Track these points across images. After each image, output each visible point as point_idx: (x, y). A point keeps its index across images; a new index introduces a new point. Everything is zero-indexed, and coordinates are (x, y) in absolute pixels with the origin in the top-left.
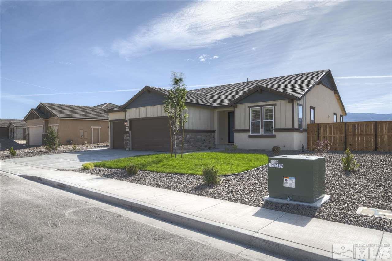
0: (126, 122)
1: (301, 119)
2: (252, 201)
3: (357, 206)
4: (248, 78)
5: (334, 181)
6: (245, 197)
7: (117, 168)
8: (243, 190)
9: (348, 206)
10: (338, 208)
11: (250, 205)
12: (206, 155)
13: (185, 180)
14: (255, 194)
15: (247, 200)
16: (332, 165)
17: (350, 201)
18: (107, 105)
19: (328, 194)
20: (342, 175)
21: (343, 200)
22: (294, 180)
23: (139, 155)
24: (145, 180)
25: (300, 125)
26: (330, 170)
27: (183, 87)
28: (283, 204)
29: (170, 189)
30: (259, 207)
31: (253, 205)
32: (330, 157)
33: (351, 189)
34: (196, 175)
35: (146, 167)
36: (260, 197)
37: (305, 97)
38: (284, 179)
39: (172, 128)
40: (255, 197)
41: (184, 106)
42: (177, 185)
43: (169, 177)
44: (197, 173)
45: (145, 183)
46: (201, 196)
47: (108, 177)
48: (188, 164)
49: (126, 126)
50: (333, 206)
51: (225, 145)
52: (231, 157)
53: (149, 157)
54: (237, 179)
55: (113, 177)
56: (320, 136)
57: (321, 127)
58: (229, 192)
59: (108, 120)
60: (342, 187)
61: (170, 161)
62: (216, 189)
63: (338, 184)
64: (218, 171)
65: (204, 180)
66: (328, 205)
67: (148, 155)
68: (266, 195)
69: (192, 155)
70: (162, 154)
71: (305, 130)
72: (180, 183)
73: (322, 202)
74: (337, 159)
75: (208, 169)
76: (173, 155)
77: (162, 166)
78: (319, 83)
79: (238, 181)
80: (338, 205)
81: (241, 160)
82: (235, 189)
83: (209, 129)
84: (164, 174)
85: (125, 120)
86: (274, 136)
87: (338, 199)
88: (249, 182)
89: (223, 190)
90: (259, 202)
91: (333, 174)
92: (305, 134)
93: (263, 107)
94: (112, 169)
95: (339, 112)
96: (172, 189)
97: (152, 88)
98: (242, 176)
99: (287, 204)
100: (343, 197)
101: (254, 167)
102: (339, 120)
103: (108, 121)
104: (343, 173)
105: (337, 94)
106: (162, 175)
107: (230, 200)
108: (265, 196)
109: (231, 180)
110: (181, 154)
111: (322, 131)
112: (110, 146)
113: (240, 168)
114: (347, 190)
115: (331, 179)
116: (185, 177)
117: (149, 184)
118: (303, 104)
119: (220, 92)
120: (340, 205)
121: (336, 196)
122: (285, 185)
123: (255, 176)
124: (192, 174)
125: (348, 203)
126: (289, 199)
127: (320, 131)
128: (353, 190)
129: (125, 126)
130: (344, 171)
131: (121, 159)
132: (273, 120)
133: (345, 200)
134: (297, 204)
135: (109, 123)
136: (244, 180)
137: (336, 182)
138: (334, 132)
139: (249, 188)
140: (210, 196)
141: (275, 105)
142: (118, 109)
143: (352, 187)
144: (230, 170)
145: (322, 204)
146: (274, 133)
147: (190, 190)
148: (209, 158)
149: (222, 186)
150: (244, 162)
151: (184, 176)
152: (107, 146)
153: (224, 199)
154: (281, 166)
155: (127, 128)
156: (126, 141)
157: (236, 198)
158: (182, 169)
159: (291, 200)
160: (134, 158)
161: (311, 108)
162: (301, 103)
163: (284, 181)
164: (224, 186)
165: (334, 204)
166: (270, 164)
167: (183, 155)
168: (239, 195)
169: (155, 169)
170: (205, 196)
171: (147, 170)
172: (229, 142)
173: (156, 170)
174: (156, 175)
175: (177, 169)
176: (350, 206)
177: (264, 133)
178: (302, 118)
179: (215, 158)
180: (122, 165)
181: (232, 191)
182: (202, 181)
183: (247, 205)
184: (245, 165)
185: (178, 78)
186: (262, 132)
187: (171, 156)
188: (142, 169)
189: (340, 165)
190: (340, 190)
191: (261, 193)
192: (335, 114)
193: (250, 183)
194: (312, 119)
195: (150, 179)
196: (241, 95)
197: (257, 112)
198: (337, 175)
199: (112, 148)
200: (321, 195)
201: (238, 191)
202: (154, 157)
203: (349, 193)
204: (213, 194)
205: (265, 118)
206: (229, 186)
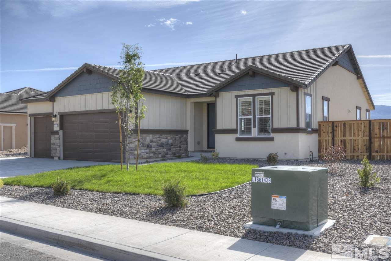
0: (54, 117)
1: (310, 115)
2: (229, 229)
3: (367, 234)
4: (237, 55)
5: (345, 201)
6: (220, 224)
7: (40, 187)
8: (218, 215)
9: (355, 234)
10: (342, 237)
11: (226, 236)
12: (172, 166)
13: (139, 202)
14: (235, 220)
15: (222, 228)
16: (346, 180)
17: (359, 227)
18: (26, 91)
19: (333, 219)
20: (357, 194)
21: (351, 226)
22: (285, 200)
23: (72, 167)
24: (80, 203)
25: (308, 124)
26: (342, 187)
27: (139, 66)
28: (270, 233)
29: (116, 215)
30: (238, 237)
31: (230, 235)
32: (346, 169)
33: (364, 212)
34: (155, 195)
35: (83, 185)
36: (241, 223)
37: (314, 83)
38: (272, 198)
39: (123, 127)
40: (234, 225)
41: (140, 95)
42: (127, 210)
43: (116, 199)
44: (156, 192)
45: (79, 207)
46: (159, 225)
47: (26, 200)
48: (144, 179)
49: (55, 123)
50: (336, 234)
51: (202, 151)
52: (208, 170)
53: (88, 170)
54: (212, 200)
55: (32, 199)
56: (336, 138)
57: (336, 127)
58: (198, 217)
59: (27, 113)
60: (352, 209)
61: (119, 175)
62: (181, 214)
63: (349, 205)
64: (184, 189)
65: (166, 201)
66: (329, 233)
67: (87, 167)
68: (249, 221)
69: (152, 167)
70: (108, 165)
71: (314, 131)
72: (131, 207)
73: (323, 229)
74: (356, 171)
75: (171, 187)
76: (124, 166)
77: (106, 183)
78: (335, 63)
79: (213, 203)
80: (344, 232)
81: (221, 173)
82: (207, 214)
83: (179, 128)
84: (109, 194)
85: (52, 114)
86: (272, 139)
87: (344, 225)
88: (228, 204)
89: (191, 215)
90: (239, 230)
91: (345, 192)
92: (315, 136)
93: (256, 97)
94: (31, 187)
95: (365, 105)
96: (118, 215)
97: (94, 67)
98: (220, 196)
99: (275, 233)
100: (351, 223)
101: (238, 183)
102: (365, 116)
103: (27, 115)
104: (359, 191)
105: (361, 79)
106: (106, 196)
107: (200, 228)
108: (247, 222)
109: (204, 201)
110: (135, 165)
111: (338, 132)
112: (29, 153)
113: (219, 185)
114: (359, 213)
115: (340, 199)
116: (139, 198)
117: (86, 209)
118: (312, 93)
119: (196, 74)
120: (345, 233)
121: (343, 221)
122: (273, 207)
123: (237, 196)
124: (149, 194)
125: (357, 229)
126: (278, 226)
127: (335, 132)
128: (367, 213)
129: (52, 123)
130: (360, 188)
131: (46, 173)
132: (270, 116)
133: (353, 227)
134: (288, 233)
135: (29, 118)
136: (221, 201)
137: (346, 203)
138: (354, 134)
139: (227, 212)
140: (172, 224)
141: (272, 94)
142: (43, 97)
143: (366, 210)
144: (204, 188)
145: (322, 232)
146: (271, 135)
147: (145, 216)
148: (176, 171)
149: (189, 210)
150: (226, 176)
151: (137, 197)
152: (25, 154)
153: (191, 228)
154: (268, 180)
155: (55, 126)
156: (54, 146)
157: (208, 225)
158: (136, 186)
159: (281, 227)
160: (66, 171)
161: (324, 99)
162: (309, 92)
163: (273, 201)
164: (194, 210)
165: (337, 232)
166: (254, 177)
167: (138, 167)
168: (212, 222)
169: (96, 187)
170: (165, 224)
171: (84, 188)
172: (208, 147)
173: (97, 189)
174: (97, 196)
175: (129, 187)
176: (358, 234)
177: (258, 134)
178: (310, 113)
179: (185, 171)
180: (47, 181)
181: (203, 216)
182: (162, 204)
183: (221, 235)
184: (226, 181)
185: (131, 53)
186: (255, 132)
187: (122, 168)
188: (76, 188)
189: (357, 180)
190: (350, 213)
191: (243, 218)
192: (358, 108)
193: (230, 205)
194: (326, 114)
195: (87, 201)
196: (225, 78)
197: (248, 103)
198: (350, 193)
199: (33, 156)
200: (323, 220)
201: (212, 216)
202: (96, 169)
203: (360, 217)
204: (176, 221)
205: (259, 114)
206: (200, 209)
